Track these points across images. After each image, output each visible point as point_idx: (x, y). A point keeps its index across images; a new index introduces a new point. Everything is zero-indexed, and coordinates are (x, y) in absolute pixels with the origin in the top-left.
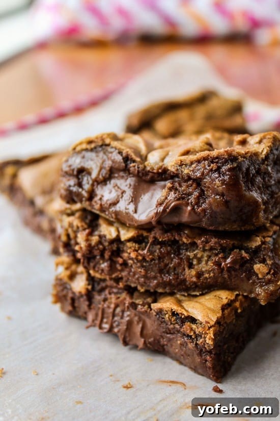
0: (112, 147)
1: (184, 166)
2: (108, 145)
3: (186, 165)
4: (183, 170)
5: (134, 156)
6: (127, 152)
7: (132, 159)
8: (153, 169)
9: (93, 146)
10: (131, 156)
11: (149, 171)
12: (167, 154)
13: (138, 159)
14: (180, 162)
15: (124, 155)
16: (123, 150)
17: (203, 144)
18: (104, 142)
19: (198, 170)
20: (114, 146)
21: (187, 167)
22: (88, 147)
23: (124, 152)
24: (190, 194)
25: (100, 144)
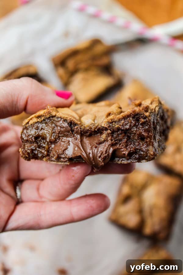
0: (58, 118)
1: (114, 123)
2: (55, 116)
3: (115, 122)
4: (114, 126)
5: (76, 121)
6: (70, 119)
7: (74, 123)
8: (91, 128)
9: (42, 119)
10: (74, 121)
11: (88, 130)
12: (96, 117)
13: (79, 123)
14: (111, 120)
15: (68, 121)
16: (67, 118)
17: (117, 108)
18: (51, 115)
19: (126, 124)
20: (59, 116)
21: (116, 123)
22: (38, 120)
23: (68, 119)
24: (121, 140)
25: (48, 117)
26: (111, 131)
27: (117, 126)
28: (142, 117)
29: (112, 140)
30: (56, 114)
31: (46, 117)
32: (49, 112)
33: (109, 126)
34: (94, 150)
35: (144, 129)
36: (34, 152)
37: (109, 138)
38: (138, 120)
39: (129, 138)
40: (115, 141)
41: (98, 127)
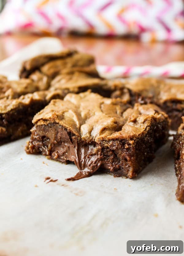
0: (60, 125)
1: (104, 141)
2: (58, 123)
4: (104, 143)
6: (70, 129)
7: (73, 133)
8: (86, 140)
9: (48, 123)
11: (83, 141)
12: (93, 129)
13: (76, 134)
14: (102, 139)
15: (68, 131)
16: (67, 127)
17: (113, 123)
18: (55, 121)
19: (114, 146)
20: (61, 124)
21: (106, 142)
22: (45, 123)
23: (68, 129)
24: (108, 156)
25: (52, 122)
26: (101, 147)
27: (106, 145)
28: (127, 143)
29: (101, 155)
30: (59, 122)
31: (51, 122)
32: (54, 119)
33: (100, 143)
34: (87, 160)
35: (128, 153)
36: (40, 149)
37: (99, 153)
38: (123, 144)
39: (115, 156)
40: (104, 156)
41: (92, 141)
